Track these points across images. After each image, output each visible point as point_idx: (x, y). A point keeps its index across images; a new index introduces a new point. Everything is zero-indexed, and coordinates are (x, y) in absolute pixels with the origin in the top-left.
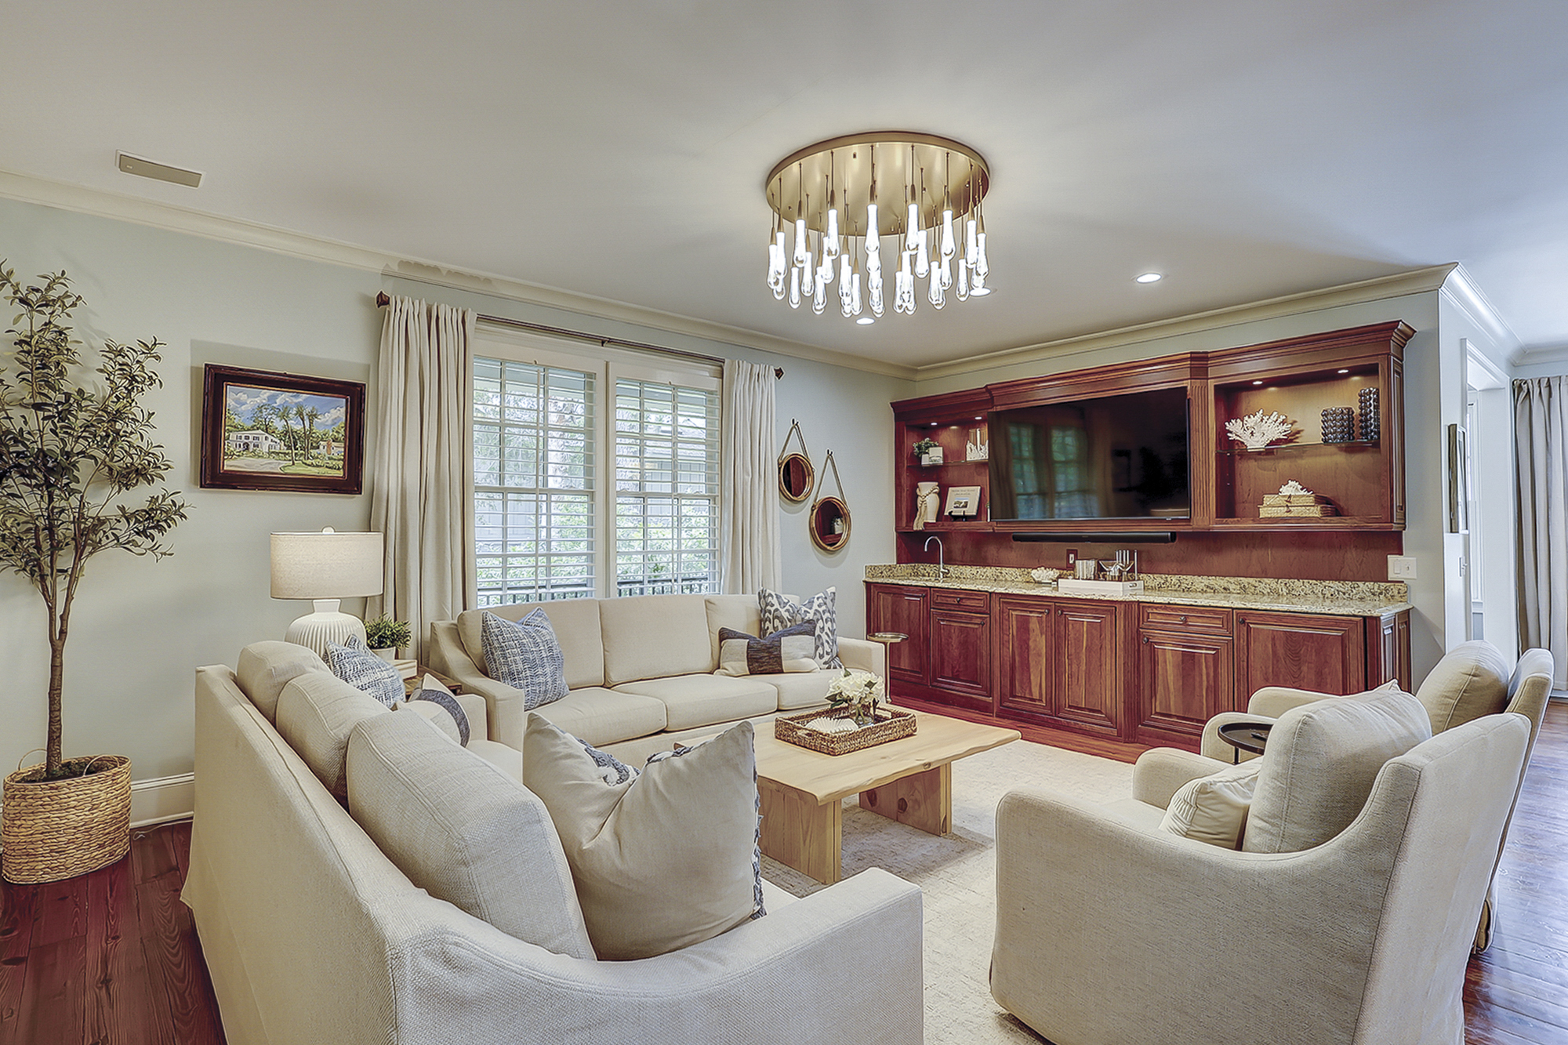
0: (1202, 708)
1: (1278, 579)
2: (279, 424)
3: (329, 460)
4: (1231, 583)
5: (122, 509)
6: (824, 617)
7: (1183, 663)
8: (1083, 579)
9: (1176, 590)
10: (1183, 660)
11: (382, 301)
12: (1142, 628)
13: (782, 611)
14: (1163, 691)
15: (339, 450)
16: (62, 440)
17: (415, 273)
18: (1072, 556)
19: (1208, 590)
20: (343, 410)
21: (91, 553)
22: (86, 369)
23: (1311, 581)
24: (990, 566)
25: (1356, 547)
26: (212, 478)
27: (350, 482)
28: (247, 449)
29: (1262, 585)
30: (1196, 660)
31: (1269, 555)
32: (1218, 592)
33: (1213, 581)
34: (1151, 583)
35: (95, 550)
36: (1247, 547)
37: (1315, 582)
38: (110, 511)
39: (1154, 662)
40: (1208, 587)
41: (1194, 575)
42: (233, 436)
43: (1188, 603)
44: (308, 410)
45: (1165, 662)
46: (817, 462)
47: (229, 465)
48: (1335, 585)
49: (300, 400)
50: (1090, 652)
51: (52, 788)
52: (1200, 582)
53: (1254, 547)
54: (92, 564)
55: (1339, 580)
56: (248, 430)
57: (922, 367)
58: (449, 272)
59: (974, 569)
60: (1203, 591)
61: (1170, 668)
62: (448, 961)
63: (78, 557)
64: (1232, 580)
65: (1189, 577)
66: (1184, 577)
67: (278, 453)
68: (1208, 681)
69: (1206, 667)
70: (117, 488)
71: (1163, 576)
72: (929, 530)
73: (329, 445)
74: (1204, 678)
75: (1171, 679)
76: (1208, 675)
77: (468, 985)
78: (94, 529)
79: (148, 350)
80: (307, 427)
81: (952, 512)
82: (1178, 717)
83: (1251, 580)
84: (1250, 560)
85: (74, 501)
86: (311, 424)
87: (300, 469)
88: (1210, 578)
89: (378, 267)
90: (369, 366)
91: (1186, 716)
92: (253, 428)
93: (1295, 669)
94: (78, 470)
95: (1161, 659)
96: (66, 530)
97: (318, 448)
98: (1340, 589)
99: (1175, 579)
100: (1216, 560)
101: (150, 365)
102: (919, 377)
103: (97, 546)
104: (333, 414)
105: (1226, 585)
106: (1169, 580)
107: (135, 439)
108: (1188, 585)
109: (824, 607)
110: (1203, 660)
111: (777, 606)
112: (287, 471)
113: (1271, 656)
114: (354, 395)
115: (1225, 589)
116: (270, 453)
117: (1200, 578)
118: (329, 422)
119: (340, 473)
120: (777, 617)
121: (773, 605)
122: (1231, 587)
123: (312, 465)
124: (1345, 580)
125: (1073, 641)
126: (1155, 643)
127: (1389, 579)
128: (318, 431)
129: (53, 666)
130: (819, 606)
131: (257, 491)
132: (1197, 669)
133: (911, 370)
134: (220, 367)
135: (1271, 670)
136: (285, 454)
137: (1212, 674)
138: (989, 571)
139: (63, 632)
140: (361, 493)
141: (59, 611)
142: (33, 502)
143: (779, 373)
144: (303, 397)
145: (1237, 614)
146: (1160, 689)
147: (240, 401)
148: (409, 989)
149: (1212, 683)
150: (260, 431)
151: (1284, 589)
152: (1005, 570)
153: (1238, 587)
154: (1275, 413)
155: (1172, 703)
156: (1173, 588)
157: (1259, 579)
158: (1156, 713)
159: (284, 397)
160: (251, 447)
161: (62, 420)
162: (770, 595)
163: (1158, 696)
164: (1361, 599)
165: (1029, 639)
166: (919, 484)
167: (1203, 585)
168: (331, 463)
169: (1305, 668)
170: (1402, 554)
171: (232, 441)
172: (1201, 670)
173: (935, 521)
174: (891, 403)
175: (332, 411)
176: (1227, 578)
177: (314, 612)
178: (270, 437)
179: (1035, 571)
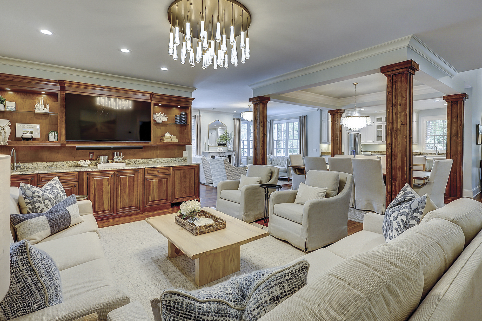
0: (163, 196)
1: (161, 158)
4: (150, 160)
7: (158, 184)
8: (103, 163)
9: (133, 164)
10: (158, 183)
12: (146, 176)
14: (152, 194)
18: (91, 155)
19: (143, 163)
23: (169, 158)
24: (46, 161)
25: (177, 149)
29: (157, 160)
30: (162, 183)
31: (158, 152)
32: (146, 163)
33: (144, 160)
36: (153, 150)
37: (170, 158)
39: (150, 186)
40: (143, 162)
41: (139, 159)
43: (160, 166)
45: (153, 185)
48: (174, 159)
50: (130, 187)
52: (141, 161)
53: (155, 150)
55: (174, 158)
59: (35, 164)
60: (142, 164)
61: (155, 187)
64: (150, 159)
65: (137, 159)
66: (136, 160)
68: (165, 188)
69: (164, 184)
71: (129, 160)
74: (164, 187)
75: (155, 190)
76: (165, 186)
81: (22, 136)
82: (156, 201)
83: (155, 159)
84: (154, 153)
88: (144, 159)
91: (159, 199)
93: (185, 179)
95: (152, 184)
98: (175, 160)
99: (133, 160)
100: (144, 154)
105: (148, 161)
106: (131, 161)
108: (137, 162)
110: (164, 182)
113: (180, 177)
115: (148, 162)
117: (141, 160)
122: (149, 161)
124: (176, 157)
125: (123, 185)
126: (150, 180)
127: (183, 156)
132: (162, 185)
135: (180, 181)
137: (166, 186)
138: (45, 164)
145: (172, 168)
146: (151, 194)
149: (166, 188)
151: (163, 161)
152: (55, 163)
153: (151, 161)
154: (163, 114)
155: (155, 197)
156: (132, 163)
157: (157, 159)
158: (150, 201)
163: (151, 196)
164: (179, 162)
165: (103, 188)
167: (142, 161)
169: (187, 179)
170: (185, 151)
172: (163, 185)
173: (9, 140)
176: (148, 159)
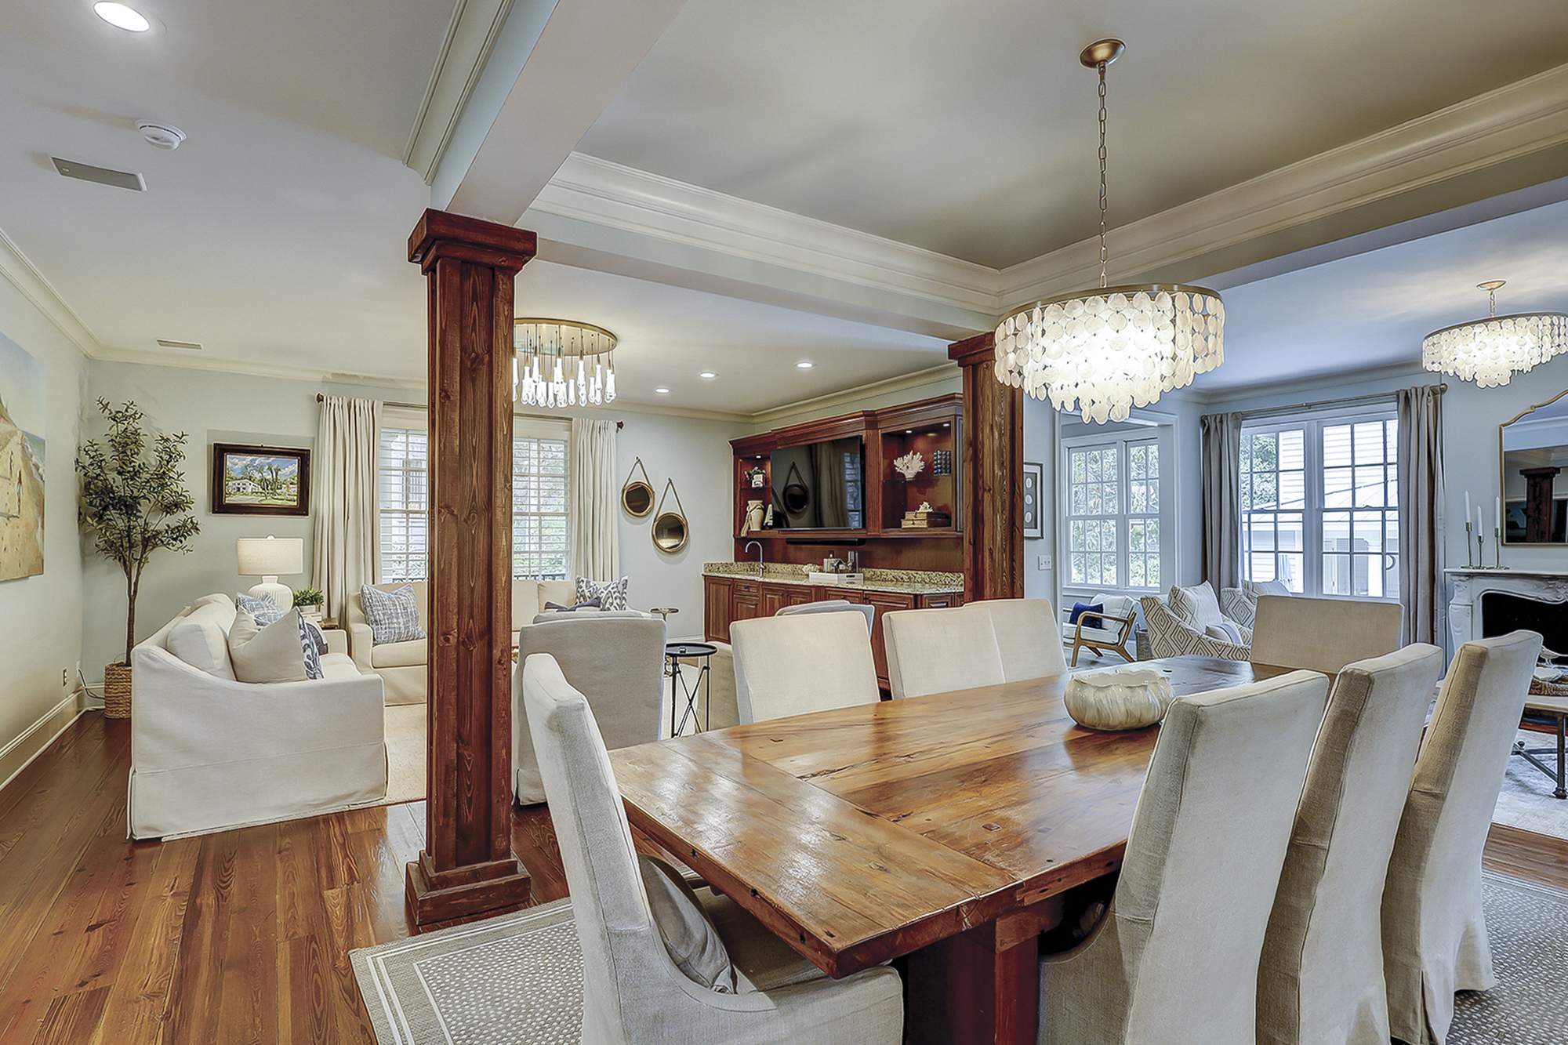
2: (257, 476)
3: (288, 495)
5: (168, 526)
6: (614, 596)
8: (828, 572)
11: (320, 399)
13: (586, 591)
15: (294, 490)
16: (132, 491)
17: (342, 381)
18: (821, 555)
20: (297, 465)
21: (152, 549)
22: (149, 449)
24: (791, 563)
26: (219, 508)
27: (302, 508)
28: (239, 490)
34: (868, 575)
35: (154, 547)
37: (942, 573)
38: (162, 527)
42: (230, 484)
44: (275, 467)
46: (658, 488)
47: (228, 500)
49: (270, 461)
51: (126, 670)
53: (916, 549)
54: (151, 555)
56: (239, 479)
57: (756, 414)
58: (365, 377)
59: (783, 566)
60: (891, 580)
62: (150, 657)
63: (144, 552)
66: (885, 570)
67: (257, 493)
70: (165, 513)
71: (875, 570)
72: (751, 536)
73: (288, 487)
77: (156, 665)
78: (155, 537)
79: (180, 438)
80: (275, 477)
81: (768, 523)
85: (141, 522)
86: (277, 474)
87: (271, 502)
88: (896, 571)
89: (320, 378)
90: (314, 438)
92: (242, 479)
94: (140, 505)
96: (137, 537)
97: (281, 488)
100: (899, 559)
101: (180, 446)
102: (756, 420)
103: (155, 546)
104: (292, 467)
107: (174, 487)
109: (615, 590)
111: (584, 588)
112: (263, 503)
114: (303, 458)
115: (901, 579)
116: (252, 493)
117: (891, 571)
118: (288, 473)
119: (295, 503)
120: (581, 596)
121: (581, 588)
122: (904, 577)
123: (277, 499)
128: (281, 479)
129: (130, 609)
130: (612, 588)
131: (244, 515)
133: (748, 416)
134: (222, 445)
136: (261, 493)
138: (790, 567)
139: (135, 592)
140: (307, 515)
141: (133, 581)
142: (121, 523)
143: (620, 425)
144: (272, 459)
147: (234, 463)
148: (136, 662)
150: (246, 480)
153: (907, 577)
159: (260, 460)
160: (241, 489)
161: (132, 480)
162: (583, 581)
166: (749, 502)
168: (290, 498)
171: (230, 486)
173: (759, 530)
174: (730, 442)
175: (290, 467)
176: (903, 571)
177: (262, 583)
178: (252, 484)
179: (805, 567)
